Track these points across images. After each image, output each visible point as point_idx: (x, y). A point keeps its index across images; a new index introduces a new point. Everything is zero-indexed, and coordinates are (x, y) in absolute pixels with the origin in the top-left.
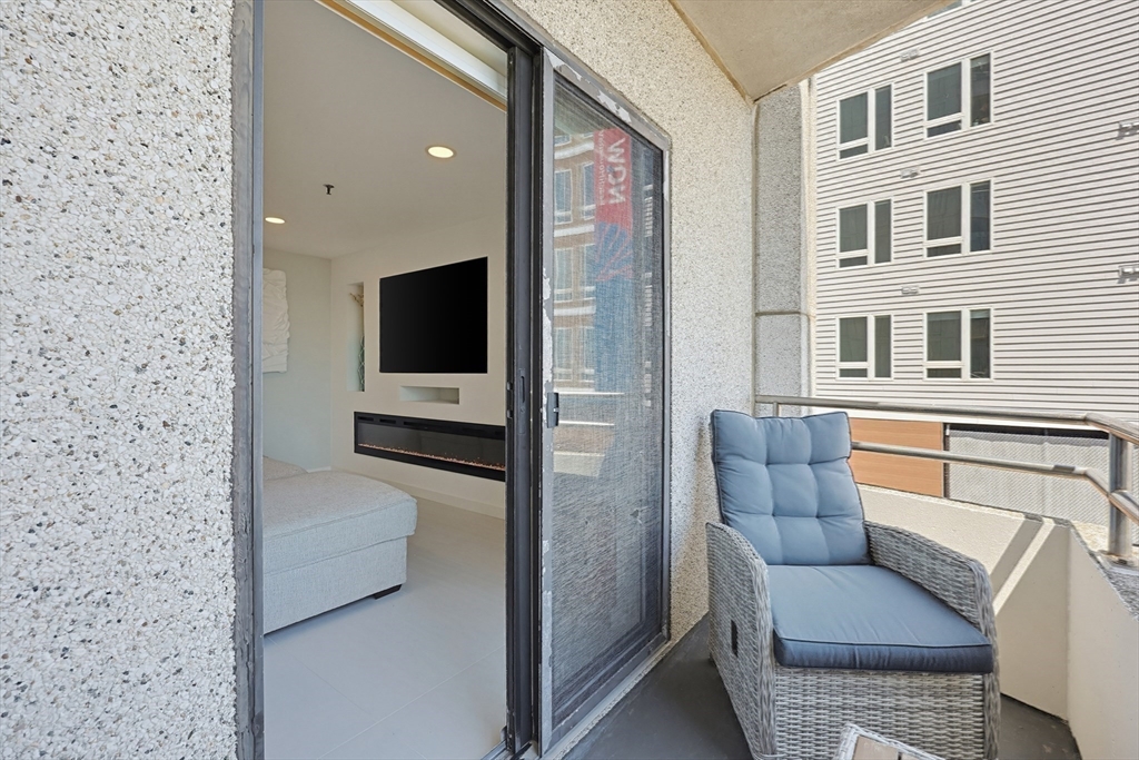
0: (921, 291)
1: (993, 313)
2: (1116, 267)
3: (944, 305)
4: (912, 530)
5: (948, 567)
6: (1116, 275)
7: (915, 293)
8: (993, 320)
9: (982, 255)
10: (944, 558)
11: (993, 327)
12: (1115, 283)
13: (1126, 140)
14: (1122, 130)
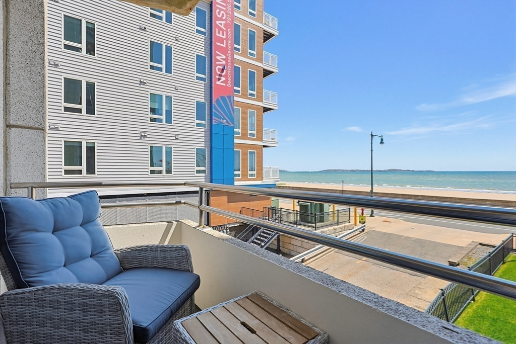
0: (60, 129)
1: (96, 145)
2: (139, 132)
3: (73, 137)
4: (147, 244)
5: (174, 252)
6: (139, 135)
7: (57, 129)
8: (96, 148)
9: (90, 117)
10: (171, 249)
11: (96, 151)
12: (139, 138)
13: (142, 86)
14: (140, 81)
